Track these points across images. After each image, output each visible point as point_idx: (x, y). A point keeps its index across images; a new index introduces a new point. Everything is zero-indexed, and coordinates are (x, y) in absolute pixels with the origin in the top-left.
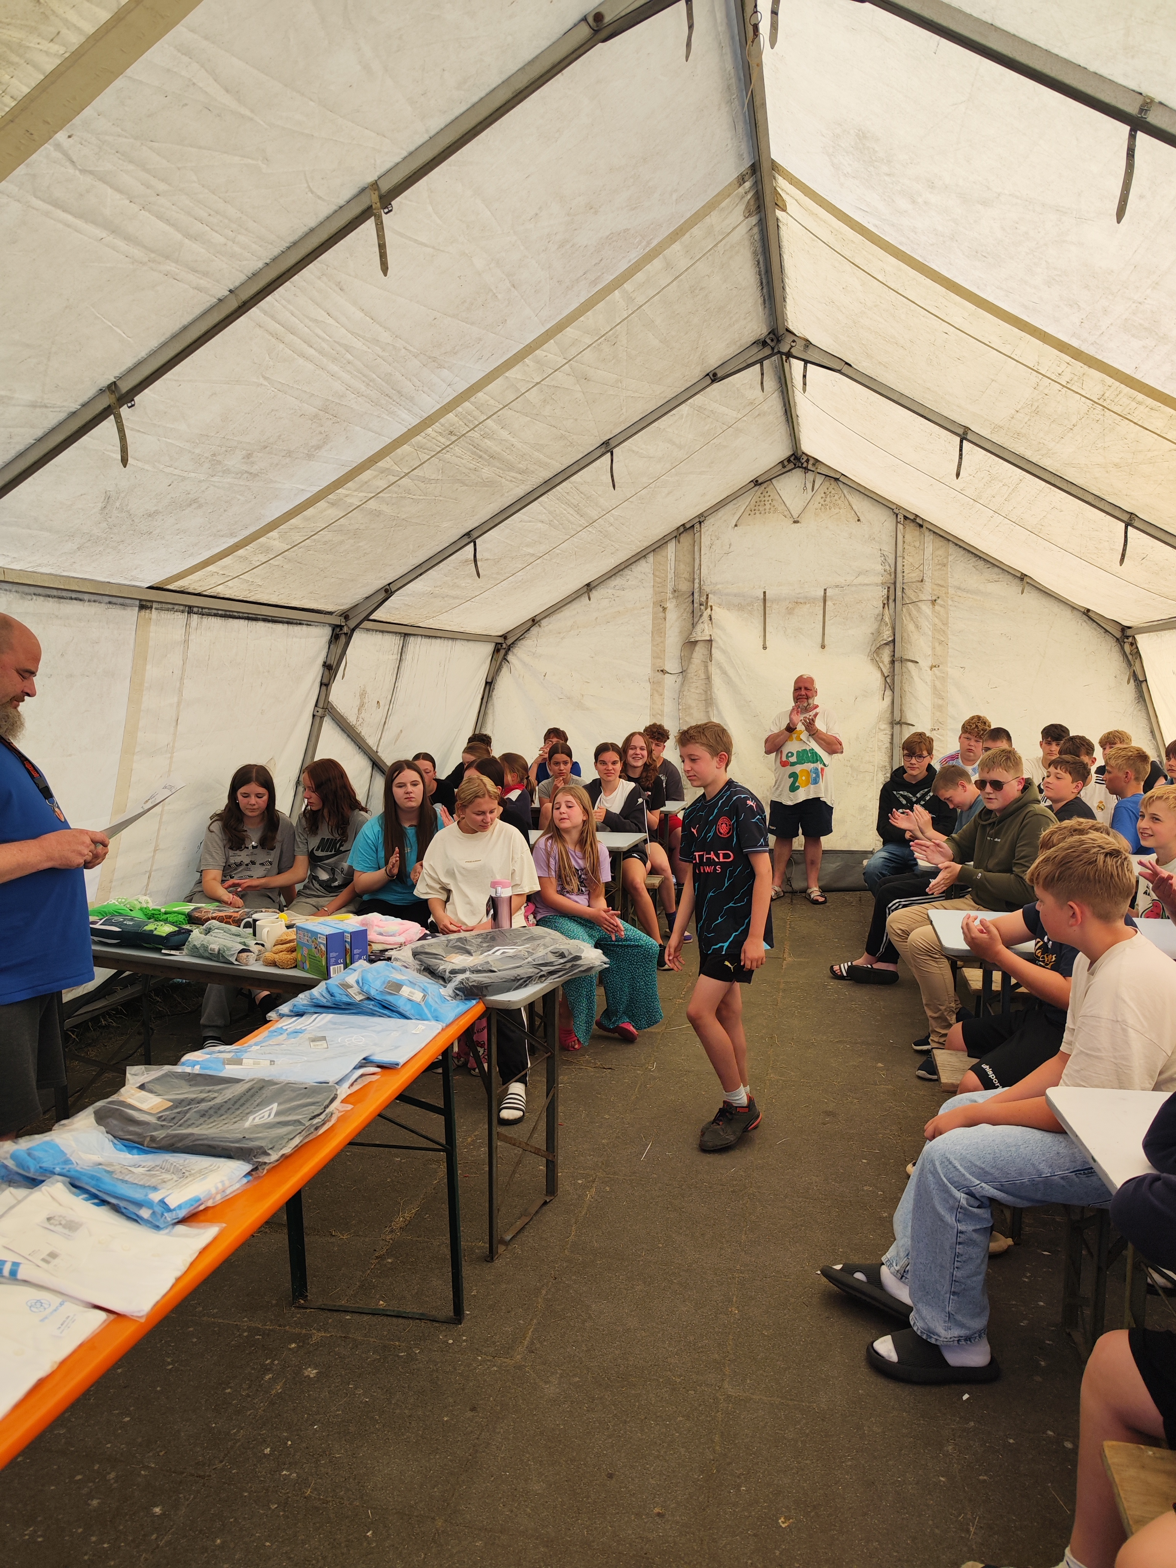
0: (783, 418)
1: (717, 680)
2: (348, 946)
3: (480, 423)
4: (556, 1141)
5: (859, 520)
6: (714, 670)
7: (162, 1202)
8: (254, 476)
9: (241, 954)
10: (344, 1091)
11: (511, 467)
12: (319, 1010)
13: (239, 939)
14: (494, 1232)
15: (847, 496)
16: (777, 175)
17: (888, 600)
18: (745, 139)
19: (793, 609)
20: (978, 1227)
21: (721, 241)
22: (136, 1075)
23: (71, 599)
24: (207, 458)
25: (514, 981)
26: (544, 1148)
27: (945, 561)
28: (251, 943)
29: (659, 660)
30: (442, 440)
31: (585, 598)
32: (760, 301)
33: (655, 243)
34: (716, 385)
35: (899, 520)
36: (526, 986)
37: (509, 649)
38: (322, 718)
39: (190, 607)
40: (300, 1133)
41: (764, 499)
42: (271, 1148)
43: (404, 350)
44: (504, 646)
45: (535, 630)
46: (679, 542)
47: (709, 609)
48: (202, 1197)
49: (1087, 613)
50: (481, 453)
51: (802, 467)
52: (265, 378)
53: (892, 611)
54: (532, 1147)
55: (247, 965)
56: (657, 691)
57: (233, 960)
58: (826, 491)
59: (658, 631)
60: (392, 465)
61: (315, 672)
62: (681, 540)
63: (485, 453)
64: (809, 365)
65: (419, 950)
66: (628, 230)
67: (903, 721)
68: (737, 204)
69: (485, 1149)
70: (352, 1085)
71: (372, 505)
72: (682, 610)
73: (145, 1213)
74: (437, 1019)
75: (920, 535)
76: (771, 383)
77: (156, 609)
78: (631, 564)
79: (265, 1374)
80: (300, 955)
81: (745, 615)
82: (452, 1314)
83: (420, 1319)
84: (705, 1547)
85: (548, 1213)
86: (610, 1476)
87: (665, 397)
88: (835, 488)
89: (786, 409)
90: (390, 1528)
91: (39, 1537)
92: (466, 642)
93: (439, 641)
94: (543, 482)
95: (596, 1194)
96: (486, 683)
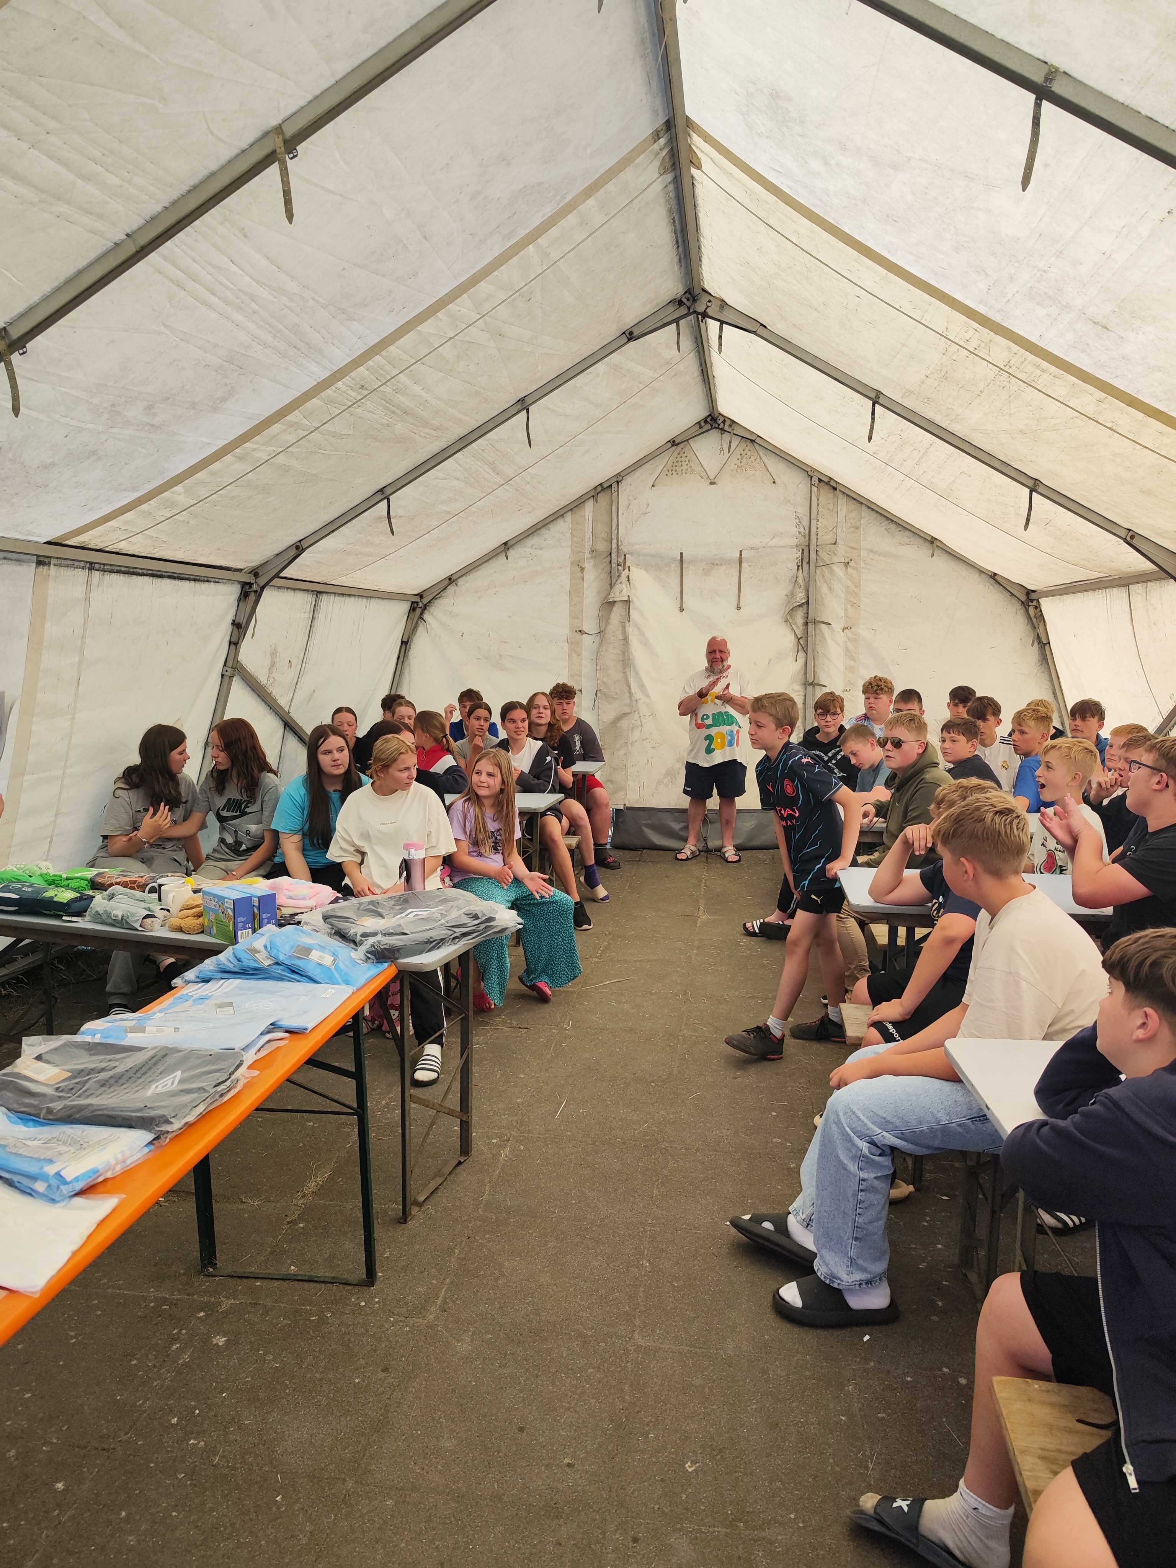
0: (700, 378)
1: (634, 641)
2: (256, 911)
3: (392, 379)
4: (470, 1101)
5: (774, 482)
6: (631, 630)
7: (58, 1174)
8: (155, 428)
9: (145, 920)
10: (250, 1057)
11: (425, 424)
12: (225, 975)
13: (143, 905)
14: (408, 1195)
15: (763, 458)
16: (692, 132)
17: (802, 563)
18: (659, 94)
19: (710, 570)
20: (879, 1175)
21: (636, 197)
22: (32, 1045)
24: (106, 408)
25: (426, 943)
26: (458, 1109)
27: (858, 524)
28: (156, 908)
29: (577, 621)
30: (354, 394)
31: (502, 557)
32: (676, 259)
33: (568, 198)
34: (632, 344)
35: (813, 483)
36: (438, 948)
37: (426, 608)
38: (231, 677)
39: (91, 563)
40: (204, 1100)
41: (680, 460)
42: (174, 1117)
43: (312, 301)
44: (420, 605)
45: (451, 589)
46: (597, 502)
47: (627, 570)
48: (100, 1168)
49: (994, 576)
50: (394, 409)
51: (719, 428)
52: (166, 326)
53: (806, 572)
54: (445, 1108)
55: (152, 931)
56: (575, 651)
57: (137, 926)
58: (743, 452)
59: (576, 592)
60: (301, 420)
61: (224, 632)
62: (599, 499)
63: (398, 409)
64: (724, 325)
65: (330, 913)
66: (542, 183)
67: (815, 682)
68: (653, 160)
69: (398, 1112)
70: (259, 1050)
71: (280, 460)
72: (600, 570)
73: (40, 1187)
74: (347, 983)
75: (834, 498)
76: (687, 343)
77: (55, 566)
78: (548, 523)
79: (172, 1344)
80: (206, 920)
81: (663, 576)
82: (364, 1276)
83: (333, 1283)
84: (614, 1494)
85: (463, 1174)
86: (521, 1430)
87: (581, 355)
88: (751, 449)
89: (702, 370)
90: (300, 1491)
92: (381, 600)
93: (353, 599)
94: (458, 439)
95: (510, 1152)
96: (402, 642)
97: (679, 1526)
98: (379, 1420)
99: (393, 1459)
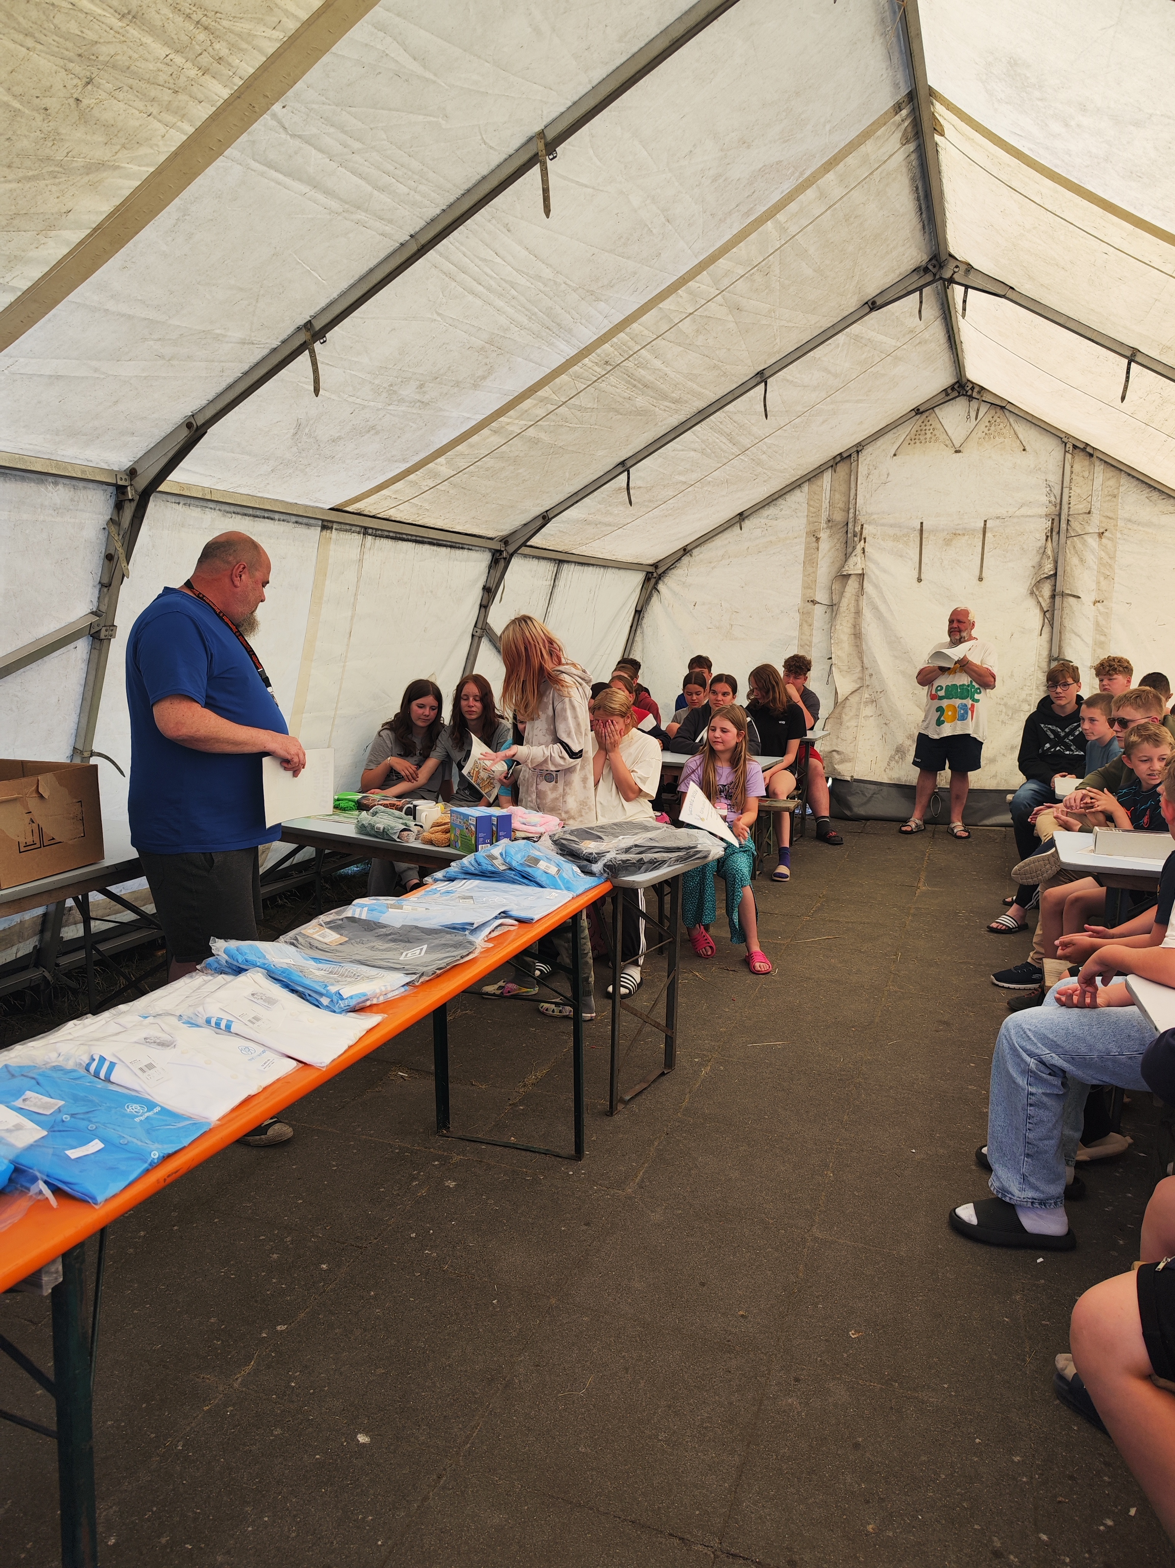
0: (947, 345)
1: (867, 614)
2: (494, 829)
3: (634, 353)
4: (675, 1019)
5: (1024, 450)
6: (865, 604)
7: (337, 994)
8: (425, 404)
9: (402, 834)
11: (665, 397)
12: (468, 876)
13: (401, 821)
14: (616, 1093)
15: (1014, 426)
16: (934, 101)
17: (1052, 533)
18: (901, 69)
19: (951, 540)
21: (877, 169)
23: (264, 517)
24: (385, 388)
26: (664, 1023)
27: (1115, 492)
28: (411, 824)
29: (809, 591)
30: (598, 370)
31: (737, 528)
32: (920, 226)
33: (808, 173)
34: (874, 314)
35: (1067, 449)
37: (660, 579)
38: (480, 638)
39: (366, 528)
41: (924, 428)
43: (564, 285)
44: (655, 575)
45: (686, 559)
46: (835, 472)
47: (863, 541)
48: (369, 995)
50: (635, 383)
51: (966, 395)
52: (439, 314)
53: (1055, 543)
54: (652, 1020)
55: (407, 842)
56: (806, 621)
57: (395, 837)
58: (991, 419)
59: (810, 562)
60: (551, 395)
61: (476, 595)
62: (837, 469)
63: (639, 382)
64: (969, 289)
65: (557, 836)
66: (781, 162)
68: (894, 132)
70: (494, 929)
71: (531, 432)
72: (835, 541)
74: (568, 890)
75: (1090, 465)
76: (931, 311)
77: (336, 529)
78: (784, 494)
79: (412, 1181)
80: (453, 835)
81: (901, 546)
82: (573, 1152)
83: (545, 1154)
84: (781, 1344)
85: (665, 1082)
86: (703, 1284)
87: (821, 327)
88: (1002, 417)
89: (949, 336)
90: (512, 1300)
91: (232, 1274)
92: (617, 570)
93: (591, 568)
94: (696, 411)
95: (710, 1071)
96: (636, 611)
97: (838, 1376)
98: (580, 1260)
99: (591, 1289)
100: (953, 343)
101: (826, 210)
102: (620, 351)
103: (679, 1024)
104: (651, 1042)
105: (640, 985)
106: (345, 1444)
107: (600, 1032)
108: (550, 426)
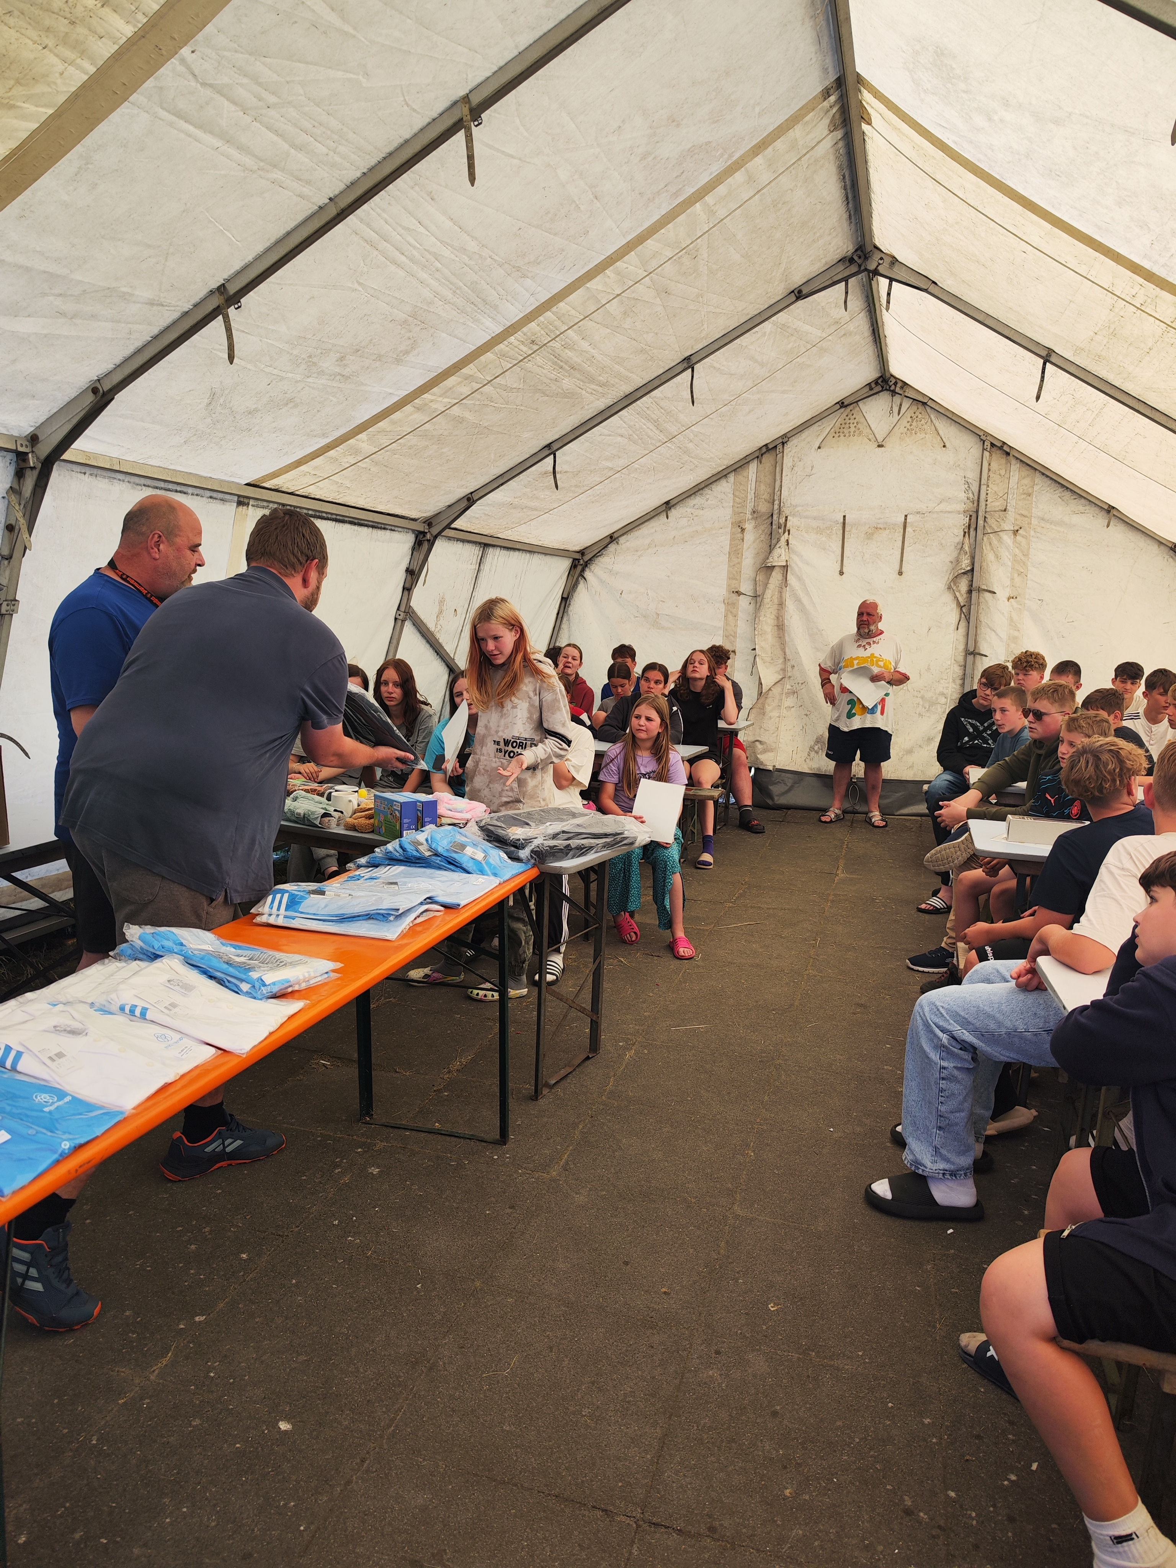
0: (871, 338)
1: (791, 607)
2: (419, 814)
3: (561, 333)
4: (600, 1006)
5: (944, 446)
6: (787, 594)
7: (260, 980)
8: (346, 378)
9: (325, 819)
11: (592, 380)
12: (392, 862)
13: (323, 805)
14: (540, 1076)
15: (934, 421)
16: (862, 88)
17: (969, 529)
18: (830, 53)
19: (873, 534)
21: (805, 155)
24: (304, 359)
26: (589, 1008)
27: (1030, 490)
28: (332, 809)
29: (734, 582)
30: (525, 349)
31: (664, 516)
32: (846, 216)
33: (737, 156)
34: (801, 302)
35: (985, 447)
36: (579, 856)
37: (586, 565)
38: (403, 621)
41: (849, 421)
43: (489, 259)
44: (581, 562)
45: (613, 547)
46: (761, 463)
47: (787, 533)
48: (289, 980)
49: (1174, 548)
50: (562, 364)
51: (890, 390)
52: (360, 284)
53: (972, 540)
54: (577, 1004)
55: (328, 827)
56: (731, 611)
57: (317, 822)
58: (913, 415)
59: (735, 552)
60: (475, 373)
61: (399, 577)
62: (763, 460)
63: (566, 364)
64: (893, 282)
65: (483, 823)
66: (710, 143)
67: (975, 650)
68: (822, 118)
70: (420, 915)
71: (456, 411)
72: (760, 531)
74: (495, 875)
75: (1006, 464)
76: (856, 303)
77: (255, 506)
78: (711, 484)
79: (335, 1168)
80: (376, 821)
81: (824, 539)
82: (498, 1137)
83: (470, 1139)
84: (703, 1319)
85: (590, 1067)
86: (626, 1263)
87: (749, 314)
88: (923, 412)
89: (873, 330)
90: (436, 1284)
91: (148, 1267)
92: (543, 556)
93: (517, 553)
94: (623, 396)
95: (635, 1054)
96: (562, 598)
97: (758, 1347)
98: (505, 1242)
99: (515, 1271)
100: (877, 337)
101: (755, 195)
102: (546, 330)
103: (605, 1009)
104: (576, 1026)
105: (563, 970)
106: (266, 1432)
107: (525, 1018)
108: (475, 405)
